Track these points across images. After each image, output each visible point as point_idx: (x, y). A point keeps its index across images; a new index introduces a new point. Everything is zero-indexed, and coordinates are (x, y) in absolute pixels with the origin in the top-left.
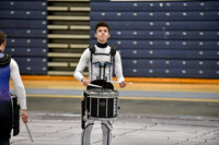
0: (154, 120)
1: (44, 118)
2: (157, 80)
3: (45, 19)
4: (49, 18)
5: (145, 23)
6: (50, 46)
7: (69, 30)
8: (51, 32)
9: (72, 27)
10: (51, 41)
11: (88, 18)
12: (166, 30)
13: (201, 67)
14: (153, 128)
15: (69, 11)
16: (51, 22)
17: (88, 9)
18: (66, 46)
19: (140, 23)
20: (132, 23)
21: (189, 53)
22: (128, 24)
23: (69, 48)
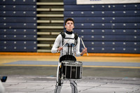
0: (106, 81)
1: (35, 80)
2: (107, 55)
3: (35, 17)
4: (38, 15)
5: (99, 18)
6: (39, 33)
7: (50, 23)
8: (39, 24)
9: (53, 21)
10: (39, 30)
11: (62, 15)
12: (113, 23)
13: (135, 47)
14: (105, 86)
15: (50, 11)
16: (39, 18)
17: (63, 10)
18: (48, 33)
19: (95, 18)
20: (91, 18)
21: (127, 37)
22: (88, 19)
23: (51, 35)
